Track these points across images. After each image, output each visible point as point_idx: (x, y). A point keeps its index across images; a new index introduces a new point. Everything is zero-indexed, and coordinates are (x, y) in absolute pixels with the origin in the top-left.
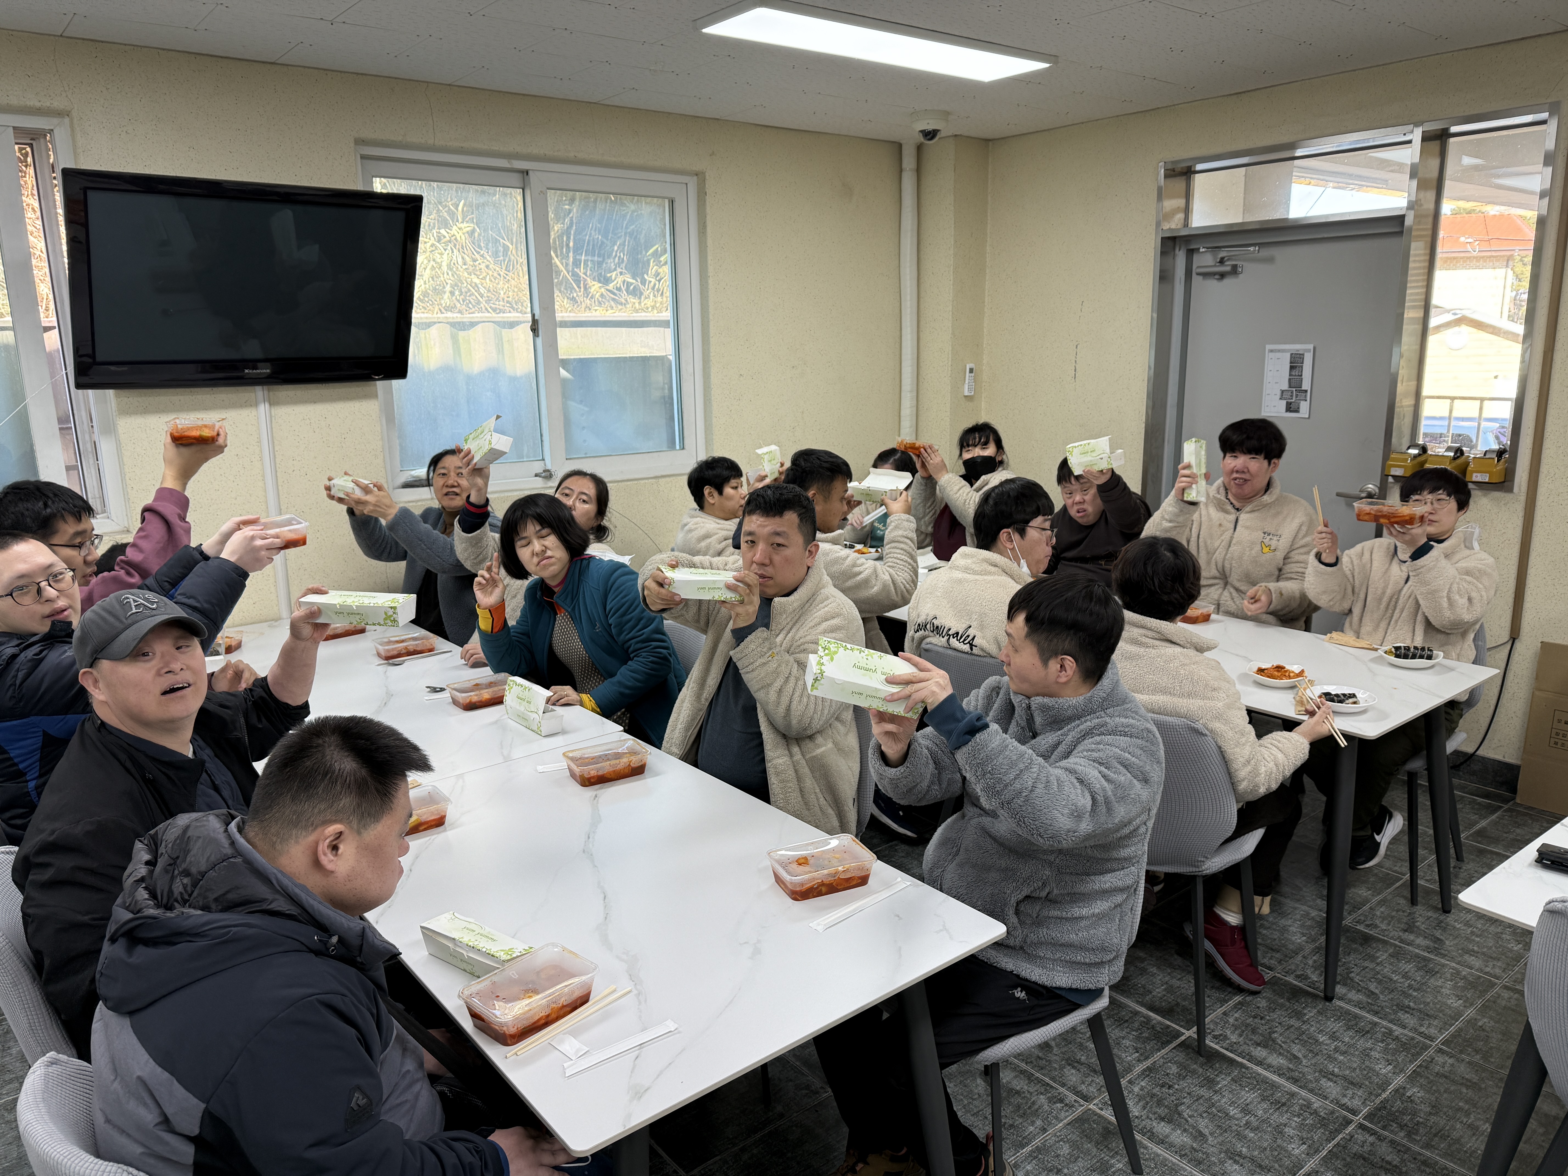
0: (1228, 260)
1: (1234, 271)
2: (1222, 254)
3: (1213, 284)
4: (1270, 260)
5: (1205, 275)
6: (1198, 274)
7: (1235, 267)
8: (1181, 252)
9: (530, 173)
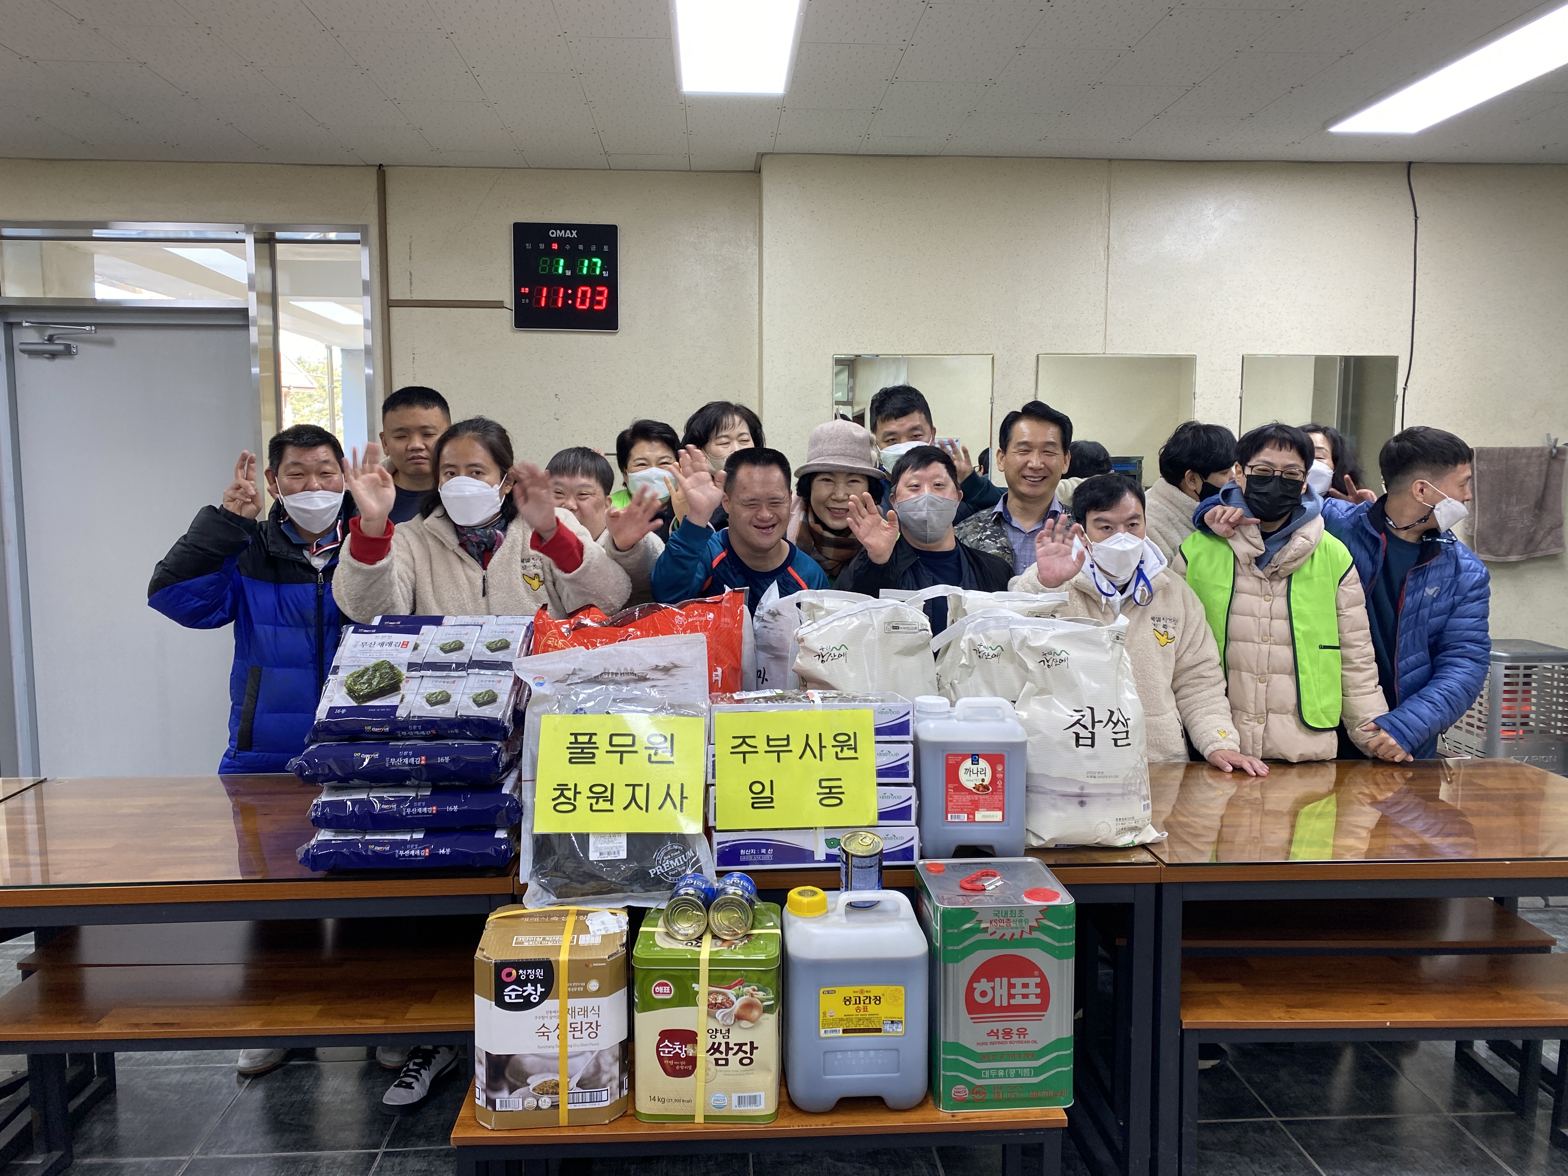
0: (59, 338)
1: (68, 352)
2: (50, 332)
3: (43, 363)
4: (110, 343)
5: (31, 353)
6: (23, 351)
7: (68, 347)
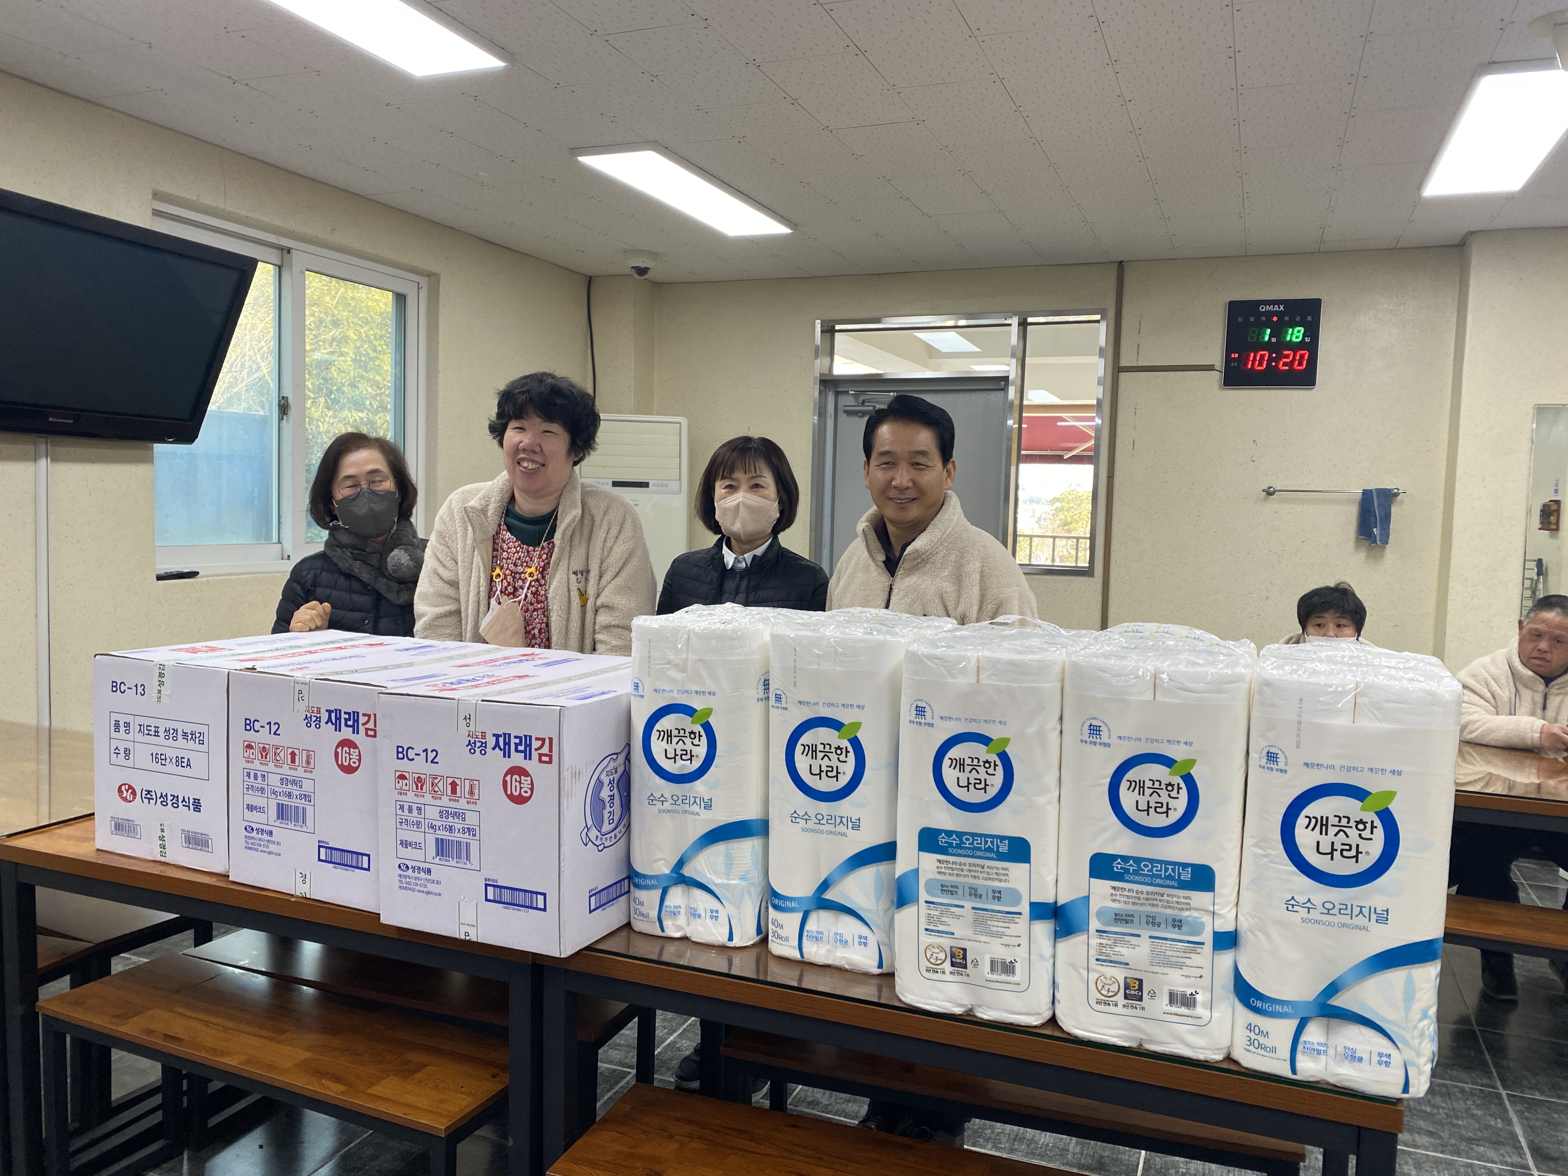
0: (868, 402)
2: (864, 397)
5: (849, 413)
6: (845, 412)
8: (830, 393)
9: (293, 252)
